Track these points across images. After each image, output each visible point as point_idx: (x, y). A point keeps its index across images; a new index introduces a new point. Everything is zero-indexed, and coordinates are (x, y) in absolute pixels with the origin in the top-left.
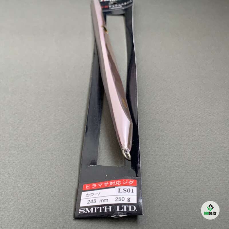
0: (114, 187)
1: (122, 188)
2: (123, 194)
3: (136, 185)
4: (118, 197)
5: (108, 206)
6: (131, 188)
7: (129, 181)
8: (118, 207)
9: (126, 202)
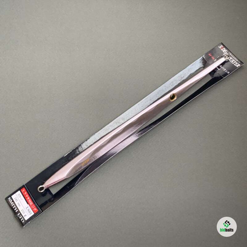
0: (28, 203)
1: (29, 208)
2: (26, 210)
3: (35, 213)
4: (24, 210)
5: (17, 209)
6: (32, 212)
7: (35, 208)
8: (19, 214)
9: (23, 215)
